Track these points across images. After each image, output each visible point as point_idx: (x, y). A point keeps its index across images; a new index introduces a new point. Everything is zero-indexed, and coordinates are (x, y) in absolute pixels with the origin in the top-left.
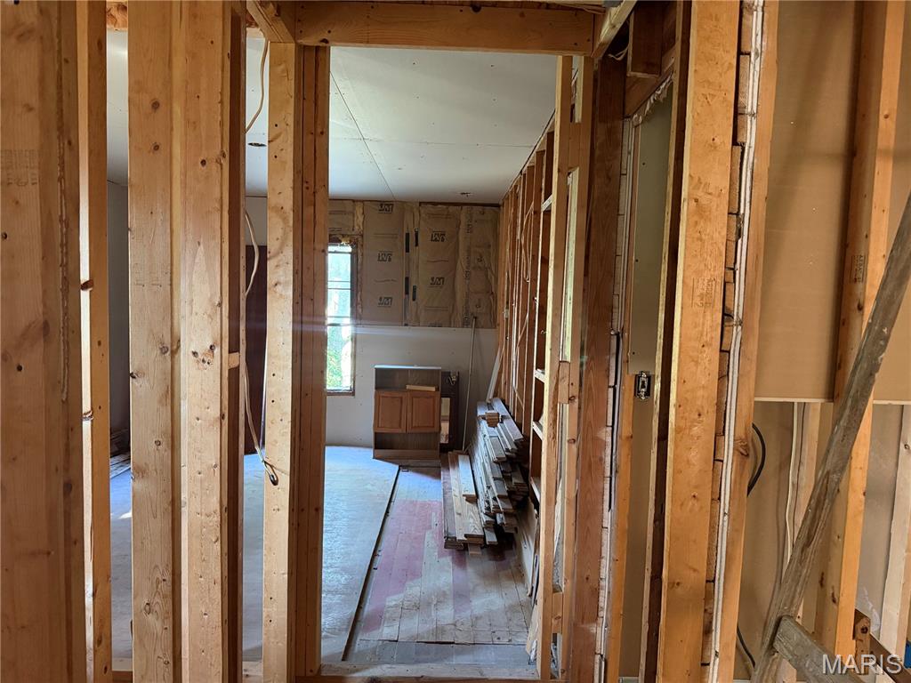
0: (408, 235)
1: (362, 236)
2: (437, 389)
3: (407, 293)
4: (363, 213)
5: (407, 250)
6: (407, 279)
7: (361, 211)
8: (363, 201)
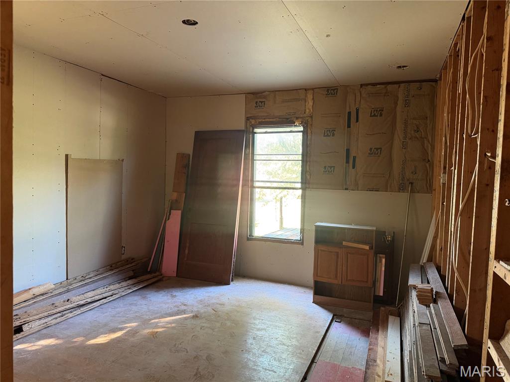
0: (349, 113)
1: (311, 117)
2: (371, 248)
3: (348, 162)
4: (313, 99)
5: (349, 126)
6: (348, 151)
7: (312, 97)
8: (313, 89)
